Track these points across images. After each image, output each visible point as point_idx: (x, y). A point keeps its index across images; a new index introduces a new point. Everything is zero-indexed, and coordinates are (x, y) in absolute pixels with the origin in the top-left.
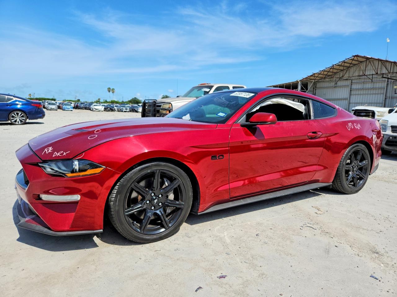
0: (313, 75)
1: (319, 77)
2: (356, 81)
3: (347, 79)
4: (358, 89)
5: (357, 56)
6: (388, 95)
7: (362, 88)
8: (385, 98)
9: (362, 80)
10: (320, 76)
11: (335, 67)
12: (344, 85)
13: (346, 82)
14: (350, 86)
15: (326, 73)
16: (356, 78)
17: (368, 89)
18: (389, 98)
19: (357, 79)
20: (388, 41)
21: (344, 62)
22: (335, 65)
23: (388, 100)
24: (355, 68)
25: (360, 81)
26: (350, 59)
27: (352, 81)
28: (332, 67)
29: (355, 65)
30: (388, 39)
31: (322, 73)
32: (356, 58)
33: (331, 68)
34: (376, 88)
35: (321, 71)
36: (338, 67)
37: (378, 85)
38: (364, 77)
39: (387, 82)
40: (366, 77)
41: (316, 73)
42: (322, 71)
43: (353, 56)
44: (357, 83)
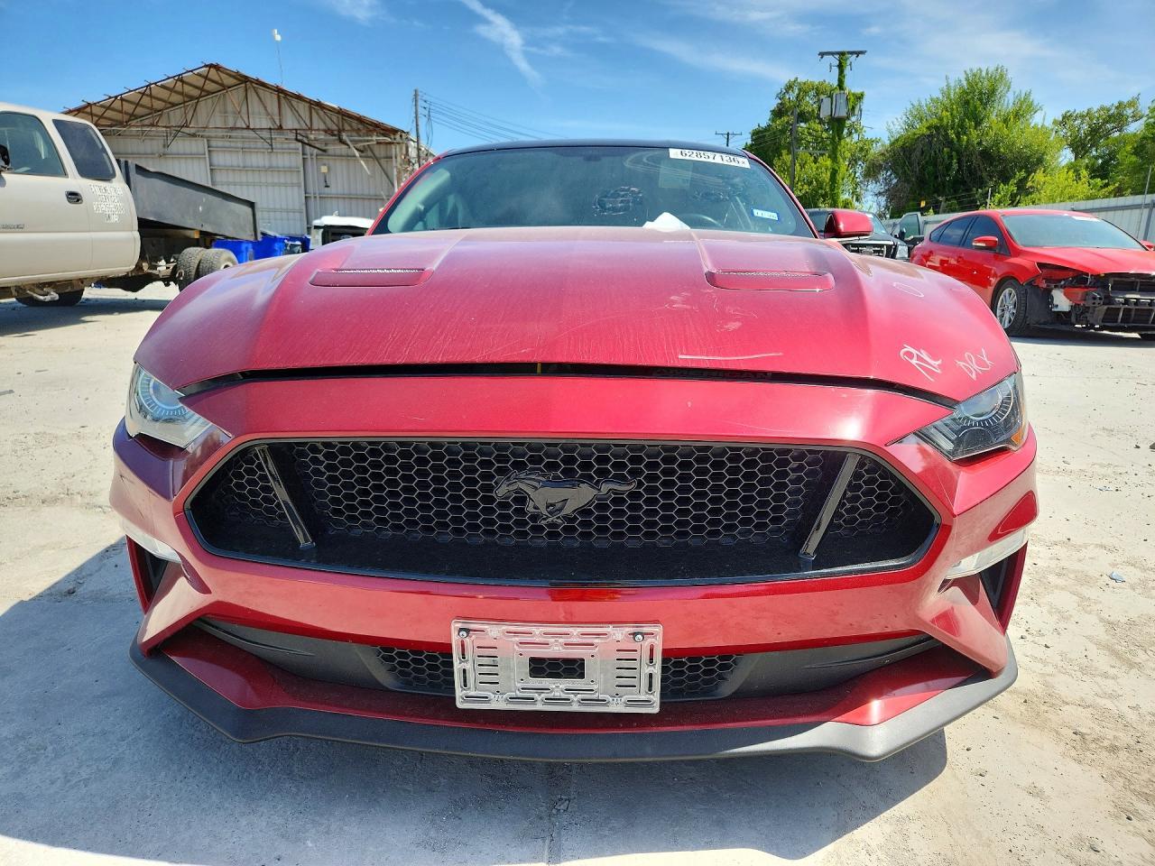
0: (85, 107)
1: (105, 118)
2: (220, 144)
3: (194, 135)
4: (233, 169)
5: (217, 67)
6: (311, 189)
7: (241, 165)
8: (306, 197)
9: (236, 142)
10: (109, 114)
11: (156, 91)
12: (188, 151)
13: (193, 142)
14: (207, 156)
15: (128, 108)
16: (220, 133)
17: (258, 169)
18: (315, 197)
19: (223, 137)
20: (278, 38)
21: (180, 79)
22: (155, 83)
23: (312, 201)
24: (210, 101)
25: (233, 144)
26: (196, 72)
27: (208, 141)
28: (147, 91)
29: (209, 93)
30: (276, 31)
31: (117, 104)
32: (213, 74)
33: (143, 94)
34: (278, 167)
35: (110, 98)
36: (164, 94)
37: (282, 160)
38: (246, 133)
39: (303, 154)
40: (251, 134)
41: (95, 104)
42: (116, 97)
43: (206, 66)
44: (225, 149)
